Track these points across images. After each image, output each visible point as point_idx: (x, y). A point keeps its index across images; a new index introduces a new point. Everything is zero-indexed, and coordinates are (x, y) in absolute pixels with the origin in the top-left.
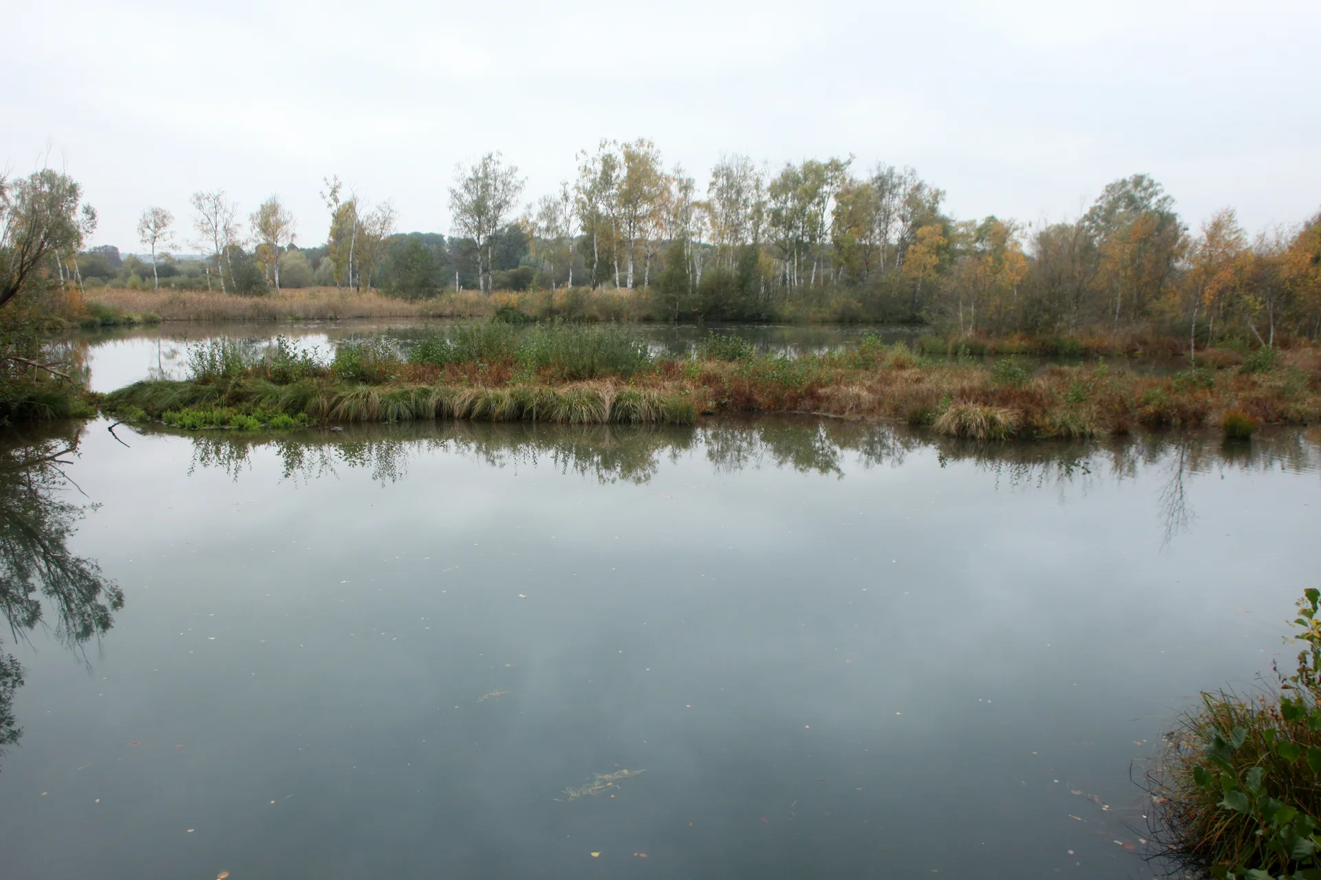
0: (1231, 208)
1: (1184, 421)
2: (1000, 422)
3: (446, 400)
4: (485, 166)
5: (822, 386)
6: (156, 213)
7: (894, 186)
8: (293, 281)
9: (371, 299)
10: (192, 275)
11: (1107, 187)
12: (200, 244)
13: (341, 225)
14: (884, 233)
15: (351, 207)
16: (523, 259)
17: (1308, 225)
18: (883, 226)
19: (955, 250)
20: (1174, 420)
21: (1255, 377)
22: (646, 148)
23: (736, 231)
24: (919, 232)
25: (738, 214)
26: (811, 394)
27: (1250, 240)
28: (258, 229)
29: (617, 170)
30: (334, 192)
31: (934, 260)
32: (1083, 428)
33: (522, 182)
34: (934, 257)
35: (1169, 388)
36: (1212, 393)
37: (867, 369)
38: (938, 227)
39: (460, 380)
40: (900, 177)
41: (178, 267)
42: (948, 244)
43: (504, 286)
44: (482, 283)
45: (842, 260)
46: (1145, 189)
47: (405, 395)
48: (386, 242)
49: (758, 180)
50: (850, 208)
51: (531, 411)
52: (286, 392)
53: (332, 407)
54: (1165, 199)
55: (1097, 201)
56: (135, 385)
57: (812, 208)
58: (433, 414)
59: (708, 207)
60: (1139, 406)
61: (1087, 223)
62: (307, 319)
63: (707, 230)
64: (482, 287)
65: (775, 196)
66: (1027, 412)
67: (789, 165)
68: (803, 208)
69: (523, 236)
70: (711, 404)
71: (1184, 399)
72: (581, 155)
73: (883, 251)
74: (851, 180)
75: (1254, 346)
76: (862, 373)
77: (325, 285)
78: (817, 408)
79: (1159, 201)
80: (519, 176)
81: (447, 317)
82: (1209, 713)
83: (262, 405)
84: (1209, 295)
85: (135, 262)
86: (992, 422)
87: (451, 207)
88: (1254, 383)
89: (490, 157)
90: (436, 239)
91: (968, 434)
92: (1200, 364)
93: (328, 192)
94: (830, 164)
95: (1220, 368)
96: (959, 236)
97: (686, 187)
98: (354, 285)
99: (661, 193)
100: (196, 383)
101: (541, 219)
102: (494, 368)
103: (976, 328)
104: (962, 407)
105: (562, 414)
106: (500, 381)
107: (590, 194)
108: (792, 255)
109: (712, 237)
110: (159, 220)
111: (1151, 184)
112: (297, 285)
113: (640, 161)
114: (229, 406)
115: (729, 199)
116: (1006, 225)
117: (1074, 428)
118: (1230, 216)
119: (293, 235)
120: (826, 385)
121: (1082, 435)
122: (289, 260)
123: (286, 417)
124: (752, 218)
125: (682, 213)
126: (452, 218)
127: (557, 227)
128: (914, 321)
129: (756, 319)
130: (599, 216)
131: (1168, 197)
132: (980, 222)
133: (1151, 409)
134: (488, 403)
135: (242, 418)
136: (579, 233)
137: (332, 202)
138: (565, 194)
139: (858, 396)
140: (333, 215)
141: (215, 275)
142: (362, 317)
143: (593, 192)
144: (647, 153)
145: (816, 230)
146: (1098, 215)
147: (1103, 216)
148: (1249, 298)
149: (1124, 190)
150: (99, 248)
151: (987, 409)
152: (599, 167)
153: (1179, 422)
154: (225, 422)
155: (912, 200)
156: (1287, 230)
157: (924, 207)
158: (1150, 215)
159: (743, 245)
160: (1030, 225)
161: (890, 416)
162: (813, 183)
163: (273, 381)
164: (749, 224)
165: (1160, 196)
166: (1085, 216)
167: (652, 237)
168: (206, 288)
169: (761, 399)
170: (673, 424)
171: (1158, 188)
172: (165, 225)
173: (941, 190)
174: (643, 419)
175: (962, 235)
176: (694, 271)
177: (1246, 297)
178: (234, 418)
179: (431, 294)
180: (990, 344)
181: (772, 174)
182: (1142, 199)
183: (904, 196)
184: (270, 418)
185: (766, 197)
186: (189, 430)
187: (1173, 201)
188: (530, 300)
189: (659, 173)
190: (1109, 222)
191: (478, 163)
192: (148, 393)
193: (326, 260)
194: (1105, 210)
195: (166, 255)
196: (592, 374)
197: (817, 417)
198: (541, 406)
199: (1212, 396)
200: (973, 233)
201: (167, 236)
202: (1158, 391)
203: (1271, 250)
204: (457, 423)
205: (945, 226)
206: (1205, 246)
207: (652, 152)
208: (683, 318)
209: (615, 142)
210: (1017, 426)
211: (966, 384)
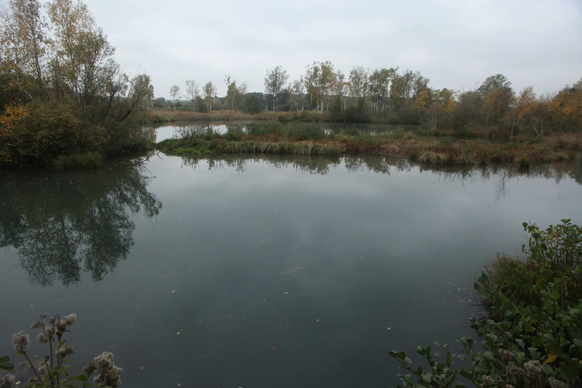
0: (531, 86)
1: (506, 160)
2: (441, 158)
3: (259, 146)
4: (276, 70)
5: (382, 144)
6: (175, 87)
7: (412, 78)
8: (216, 108)
9: (239, 114)
10: (186, 106)
11: (487, 78)
12: (188, 96)
13: (231, 90)
14: (408, 94)
15: (233, 84)
16: (289, 101)
17: (560, 92)
18: (407, 91)
19: (432, 100)
20: (502, 159)
21: (534, 146)
22: (329, 64)
23: (358, 92)
24: (420, 93)
25: (359, 87)
26: (378, 147)
27: (537, 97)
28: (205, 92)
29: (319, 72)
30: (228, 79)
31: (424, 103)
32: (470, 161)
33: (288, 76)
34: (425, 102)
35: (502, 149)
36: (517, 150)
37: (398, 139)
38: (426, 92)
39: (264, 140)
40: (414, 75)
41: (182, 104)
42: (430, 98)
43: (281, 110)
44: (274, 108)
45: (393, 102)
46: (501, 79)
47: (246, 144)
48: (244, 95)
49: (366, 75)
50: (397, 85)
51: (285, 150)
52: (209, 143)
53: (223, 148)
54: (508, 83)
55: (483, 83)
56: (165, 140)
57: (384, 85)
58: (254, 151)
59: (349, 84)
60: (491, 154)
61: (479, 91)
62: (219, 120)
63: (348, 92)
64: (274, 110)
65: (371, 81)
66: (451, 155)
67: (376, 70)
68: (381, 85)
69: (288, 93)
70: (345, 149)
71: (507, 152)
72: (307, 67)
73: (407, 100)
74: (397, 75)
75: (535, 134)
76: (396, 140)
77: (226, 109)
78: (380, 152)
79: (506, 83)
80: (287, 74)
81: (263, 119)
82: (498, 260)
83: (202, 147)
84: (520, 116)
85: (169, 102)
86: (438, 158)
87: (265, 84)
88: (533, 148)
89: (278, 68)
90: (260, 94)
91: (430, 162)
92: (514, 140)
93: (226, 79)
94: (390, 70)
95: (521, 142)
96: (433, 95)
97: (342, 77)
98: (234, 109)
99: (333, 79)
100: (183, 140)
101: (294, 88)
102: (275, 136)
103: (437, 126)
104: (429, 153)
105: (295, 151)
106: (276, 141)
107: (310, 80)
108: (376, 101)
109: (350, 94)
110: (176, 89)
111: (503, 77)
112: (218, 109)
113: (327, 69)
114: (192, 147)
115: (356, 82)
116: (450, 91)
117: (467, 161)
118: (531, 89)
119: (216, 93)
120: (384, 144)
121: (470, 164)
122: (215, 101)
123: (209, 151)
124: (363, 88)
125: (340, 86)
126: (265, 88)
127: (299, 91)
128: (416, 124)
129: (363, 122)
130: (313, 87)
131: (509, 82)
132: (441, 90)
133: (495, 155)
134: (272, 148)
135: (196, 151)
136: (306, 93)
137: (228, 83)
138: (302, 80)
139: (394, 148)
140: (228, 87)
141: (192, 106)
142: (236, 119)
143: (311, 79)
144: (329, 66)
145: (385, 92)
146: (483, 88)
147: (485, 89)
148: (535, 118)
149: (493, 79)
150: (159, 98)
151: (437, 154)
152: (313, 71)
153: (504, 160)
154: (190, 152)
155: (418, 82)
156: (551, 94)
157: (422, 85)
158: (502, 88)
159: (360, 97)
160: (459, 91)
161: (404, 155)
162: (384, 76)
163: (206, 139)
164: (362, 90)
165: (506, 82)
166: (479, 88)
167: (330, 94)
168: (190, 110)
169: (361, 148)
170: (331, 156)
171: (506, 79)
172: (177, 91)
173: (428, 79)
174: (322, 154)
175: (435, 95)
176: (343, 106)
177: (534, 118)
178: (193, 151)
179: (258, 112)
180: (441, 132)
181: (371, 73)
182: (499, 83)
183: (415, 81)
184: (204, 151)
185: (368, 81)
186: (180, 154)
187: (511, 84)
188: (290, 114)
189: (333, 73)
190: (487, 91)
191: (274, 69)
192: (169, 143)
193: (226, 102)
194: (486, 87)
195: (178, 100)
196: (306, 138)
197: (380, 154)
198: (289, 149)
199: (517, 152)
200: (438, 94)
201: (178, 94)
202: (498, 149)
203: (545, 101)
204: (262, 154)
205: (429, 91)
206: (520, 99)
207: (331, 66)
208: (339, 121)
209: (318, 62)
210: (447, 160)
211: (431, 145)
